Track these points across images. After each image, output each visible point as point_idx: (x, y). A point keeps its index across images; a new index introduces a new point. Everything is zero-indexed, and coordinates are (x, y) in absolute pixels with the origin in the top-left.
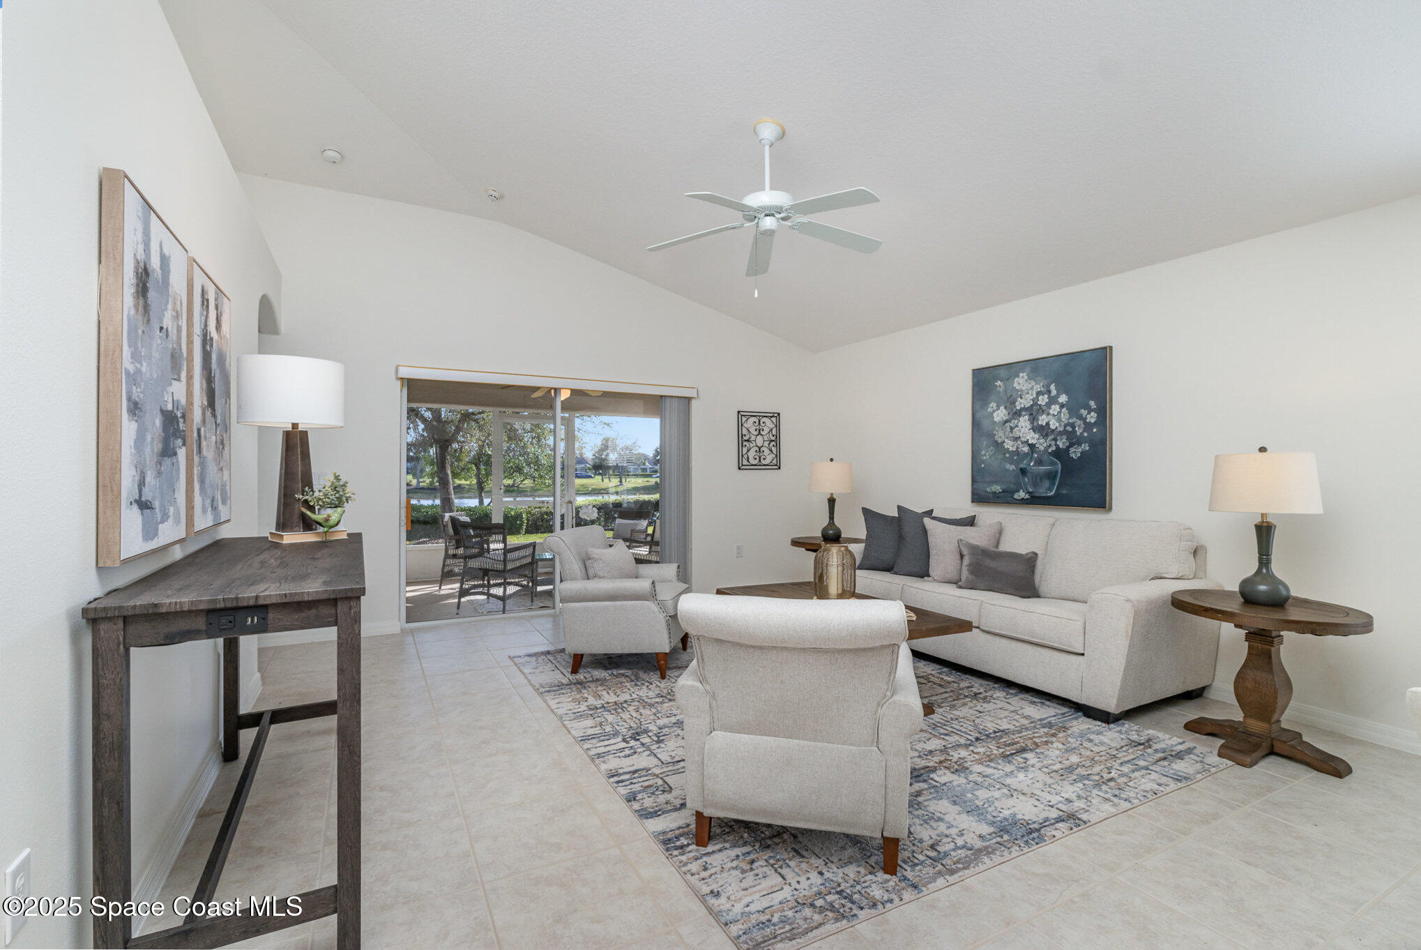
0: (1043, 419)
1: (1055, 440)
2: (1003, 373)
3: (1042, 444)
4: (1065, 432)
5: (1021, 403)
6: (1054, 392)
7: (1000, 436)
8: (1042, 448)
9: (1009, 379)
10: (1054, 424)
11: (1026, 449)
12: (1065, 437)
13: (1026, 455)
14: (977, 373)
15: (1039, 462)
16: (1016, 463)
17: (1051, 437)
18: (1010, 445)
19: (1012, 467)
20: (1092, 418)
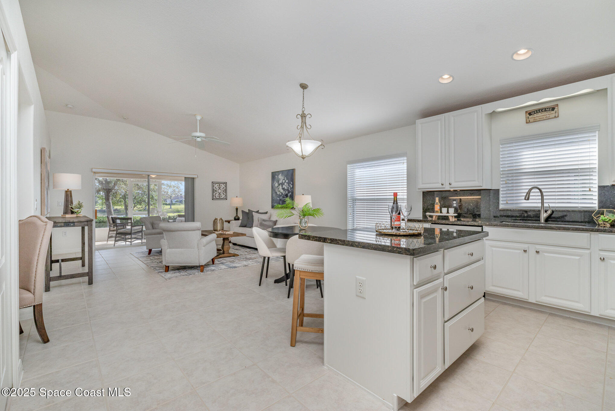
0: (284, 186)
1: (286, 192)
4: (287, 190)
5: (280, 182)
6: (285, 180)
7: (277, 190)
8: (283, 194)
9: (278, 175)
10: (286, 188)
11: (281, 194)
14: (272, 173)
15: (283, 197)
16: (279, 197)
18: (278, 193)
19: (278, 199)
20: (292, 186)
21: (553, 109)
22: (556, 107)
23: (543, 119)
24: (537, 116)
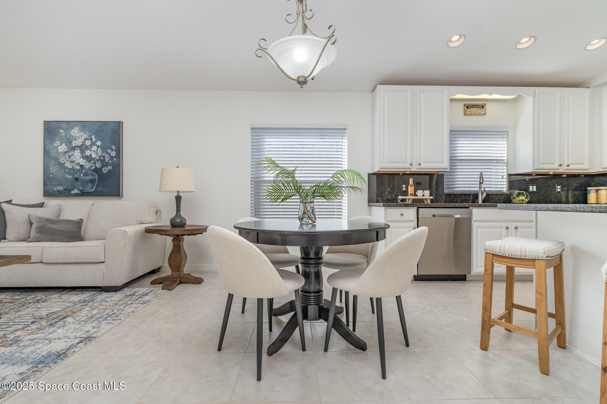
0: (88, 153)
1: (95, 163)
2: (64, 126)
3: (87, 165)
4: (99, 160)
5: (76, 143)
6: (94, 140)
7: (62, 160)
8: (87, 167)
9: (68, 129)
10: (94, 156)
11: (78, 167)
12: (100, 162)
13: (78, 170)
14: (47, 123)
15: (86, 174)
16: (72, 175)
17: (92, 162)
18: (68, 165)
19: (70, 177)
20: (113, 154)
21: (483, 107)
22: (485, 106)
23: (476, 114)
24: (473, 110)
